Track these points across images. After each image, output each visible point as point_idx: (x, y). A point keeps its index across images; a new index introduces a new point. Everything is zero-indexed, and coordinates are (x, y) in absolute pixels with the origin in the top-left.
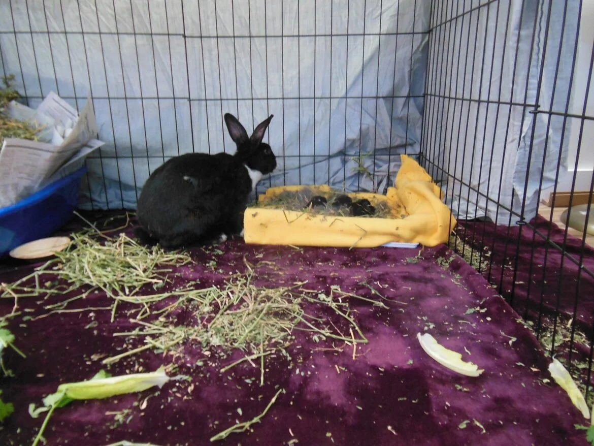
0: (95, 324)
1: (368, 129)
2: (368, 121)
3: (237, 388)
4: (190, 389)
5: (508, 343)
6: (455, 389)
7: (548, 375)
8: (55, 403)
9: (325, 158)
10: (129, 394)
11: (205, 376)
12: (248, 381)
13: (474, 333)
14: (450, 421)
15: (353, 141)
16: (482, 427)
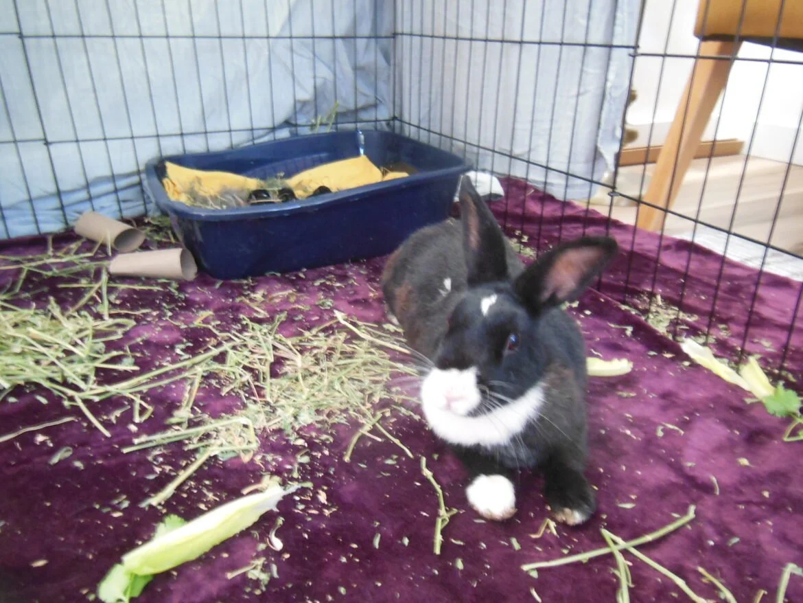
0: (67, 451)
1: (325, 84)
2: (324, 72)
3: (384, 476)
4: (322, 497)
5: (625, 335)
6: (620, 397)
7: (687, 357)
8: (125, 593)
9: (266, 131)
10: (234, 537)
11: (327, 474)
12: (389, 462)
13: (586, 331)
14: (645, 433)
15: (304, 103)
16: (676, 428)
